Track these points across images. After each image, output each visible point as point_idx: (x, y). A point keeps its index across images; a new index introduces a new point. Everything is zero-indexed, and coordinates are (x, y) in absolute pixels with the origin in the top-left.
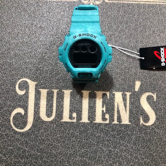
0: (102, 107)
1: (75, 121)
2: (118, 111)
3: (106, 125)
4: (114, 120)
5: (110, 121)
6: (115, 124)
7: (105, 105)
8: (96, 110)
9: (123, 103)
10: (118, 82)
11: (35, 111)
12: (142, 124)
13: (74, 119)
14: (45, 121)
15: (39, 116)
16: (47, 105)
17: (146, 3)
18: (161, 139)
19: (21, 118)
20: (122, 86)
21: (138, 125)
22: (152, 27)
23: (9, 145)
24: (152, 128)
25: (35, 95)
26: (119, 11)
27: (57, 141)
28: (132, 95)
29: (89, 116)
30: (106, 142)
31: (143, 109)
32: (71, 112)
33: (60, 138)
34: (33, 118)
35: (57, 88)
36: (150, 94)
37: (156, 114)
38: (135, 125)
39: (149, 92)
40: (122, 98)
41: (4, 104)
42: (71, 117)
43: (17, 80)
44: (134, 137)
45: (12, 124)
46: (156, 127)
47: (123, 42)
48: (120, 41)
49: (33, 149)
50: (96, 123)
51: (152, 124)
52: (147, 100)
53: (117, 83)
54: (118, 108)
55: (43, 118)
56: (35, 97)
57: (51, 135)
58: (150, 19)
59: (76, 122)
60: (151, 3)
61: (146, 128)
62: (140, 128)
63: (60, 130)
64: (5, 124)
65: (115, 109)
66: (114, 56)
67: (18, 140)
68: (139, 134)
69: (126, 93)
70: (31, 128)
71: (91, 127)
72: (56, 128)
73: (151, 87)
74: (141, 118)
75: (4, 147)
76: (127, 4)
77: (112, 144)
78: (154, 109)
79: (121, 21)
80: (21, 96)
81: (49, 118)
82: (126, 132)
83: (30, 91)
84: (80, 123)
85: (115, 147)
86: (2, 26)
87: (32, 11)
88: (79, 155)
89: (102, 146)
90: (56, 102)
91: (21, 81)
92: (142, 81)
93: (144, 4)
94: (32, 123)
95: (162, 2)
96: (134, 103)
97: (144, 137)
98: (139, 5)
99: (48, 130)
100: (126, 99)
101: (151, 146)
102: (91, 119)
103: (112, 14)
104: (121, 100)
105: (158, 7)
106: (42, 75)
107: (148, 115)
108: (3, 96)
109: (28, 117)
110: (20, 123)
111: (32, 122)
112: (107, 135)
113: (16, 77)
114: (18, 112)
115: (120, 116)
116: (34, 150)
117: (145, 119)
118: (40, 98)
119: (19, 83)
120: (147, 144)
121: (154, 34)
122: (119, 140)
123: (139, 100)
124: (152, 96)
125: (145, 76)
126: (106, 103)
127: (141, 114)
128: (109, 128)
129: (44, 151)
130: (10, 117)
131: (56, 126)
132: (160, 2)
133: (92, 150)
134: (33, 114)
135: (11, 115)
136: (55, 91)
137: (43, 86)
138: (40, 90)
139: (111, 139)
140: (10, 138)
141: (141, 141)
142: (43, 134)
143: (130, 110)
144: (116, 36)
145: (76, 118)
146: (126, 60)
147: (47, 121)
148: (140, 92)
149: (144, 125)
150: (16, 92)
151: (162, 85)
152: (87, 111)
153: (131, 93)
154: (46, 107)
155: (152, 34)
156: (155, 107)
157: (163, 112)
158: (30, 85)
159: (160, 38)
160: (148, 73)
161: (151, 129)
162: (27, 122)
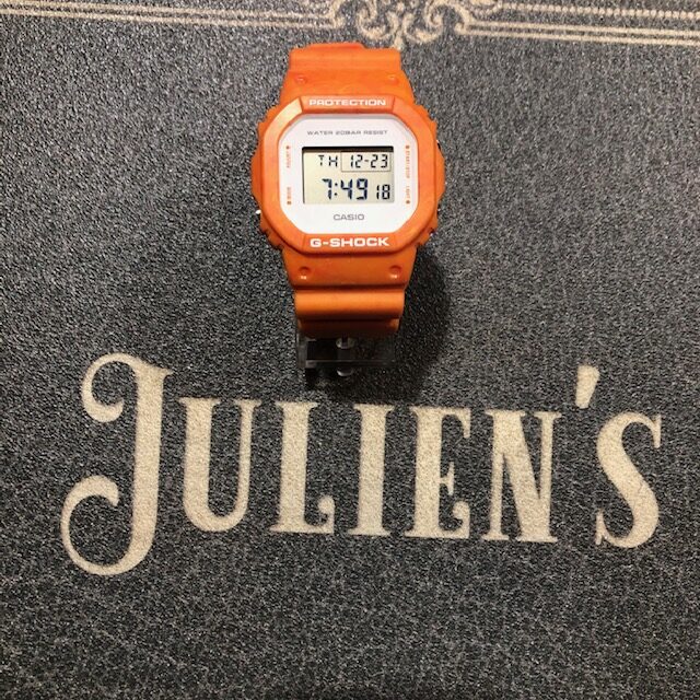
0: (438, 474)
1: (328, 529)
2: (507, 491)
3: (456, 545)
4: (487, 527)
5: (473, 529)
6: (491, 543)
7: (452, 465)
8: (417, 486)
9: (527, 457)
10: (507, 369)
11: (161, 487)
12: (603, 540)
13: (324, 521)
14: (207, 529)
15: (183, 512)
16: (211, 463)
17: (623, 40)
18: (680, 601)
19: (106, 517)
20: (522, 387)
21: (586, 544)
22: (647, 141)
23: (57, 628)
24: (645, 558)
25: (164, 424)
26: (511, 74)
27: (254, 613)
28: (562, 423)
29: (388, 509)
30: (456, 617)
31: (609, 482)
32: (313, 492)
33: (267, 600)
34: (154, 517)
35: (254, 395)
36: (637, 418)
37: (660, 501)
38: (574, 545)
39: (633, 409)
40: (522, 435)
41: (34, 459)
42: (312, 516)
43: (88, 362)
44: (570, 593)
45: (69, 542)
46: (658, 553)
47: (528, 203)
48: (516, 201)
49: (157, 644)
50: (415, 538)
51: (645, 539)
52: (624, 445)
53: (504, 375)
54: (506, 476)
55: (196, 520)
56: (163, 431)
57: (230, 588)
58: (639, 110)
59: (335, 534)
60: (646, 42)
61: (620, 557)
62: (596, 558)
63: (267, 567)
64: (38, 544)
65: (494, 480)
66: (490, 262)
67: (91, 609)
68: (592, 584)
69: (540, 415)
70: (147, 558)
71: (394, 553)
72: (250, 560)
73: (643, 391)
74: (600, 517)
75: (34, 639)
76: (548, 42)
77: (481, 624)
78: (650, 480)
79: (521, 116)
80: (105, 429)
81: (224, 519)
82: (537, 573)
83: (142, 405)
84: (348, 539)
85: (491, 637)
86: (22, 132)
87: (146, 71)
88: (345, 670)
89: (440, 631)
90: (249, 450)
91: (106, 366)
92: (603, 365)
93: (616, 45)
94: (150, 538)
95: (692, 38)
96: (571, 455)
97: (609, 596)
98: (597, 47)
99: (218, 568)
100: (539, 440)
101: (639, 629)
102: (395, 524)
103: (482, 87)
104: (517, 443)
105: (672, 59)
106: (193, 340)
107: (627, 506)
108: (29, 429)
109: (134, 514)
110: (99, 541)
111: (152, 536)
112: (461, 589)
113: (82, 348)
114: (91, 494)
115: (515, 509)
116: (161, 651)
117: (615, 520)
118: (184, 435)
119: (97, 374)
120: (623, 624)
121: (657, 169)
122: (510, 606)
123: (593, 443)
124: (646, 429)
125: (618, 345)
126: (455, 456)
127: (599, 503)
128: (467, 559)
129: (201, 654)
130: (60, 513)
131: (249, 552)
132: (682, 38)
133: (397, 649)
134: (156, 501)
135: (62, 505)
136: (248, 408)
137: (197, 385)
138: (183, 400)
139: (478, 603)
140: (58, 600)
141: (598, 612)
142: (198, 586)
143: (555, 484)
144: (497, 179)
145: (331, 520)
146: (539, 281)
147: (214, 530)
148: (598, 410)
149: (610, 547)
150: (82, 412)
151: (684, 383)
152: (380, 492)
153: (560, 415)
154: (210, 474)
155: (650, 171)
156: (658, 473)
157: (690, 492)
158: (139, 382)
159: (679, 186)
160: (631, 334)
161: (640, 563)
162: (131, 535)
